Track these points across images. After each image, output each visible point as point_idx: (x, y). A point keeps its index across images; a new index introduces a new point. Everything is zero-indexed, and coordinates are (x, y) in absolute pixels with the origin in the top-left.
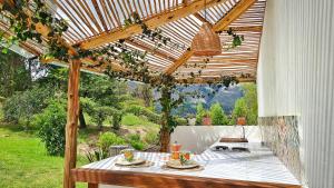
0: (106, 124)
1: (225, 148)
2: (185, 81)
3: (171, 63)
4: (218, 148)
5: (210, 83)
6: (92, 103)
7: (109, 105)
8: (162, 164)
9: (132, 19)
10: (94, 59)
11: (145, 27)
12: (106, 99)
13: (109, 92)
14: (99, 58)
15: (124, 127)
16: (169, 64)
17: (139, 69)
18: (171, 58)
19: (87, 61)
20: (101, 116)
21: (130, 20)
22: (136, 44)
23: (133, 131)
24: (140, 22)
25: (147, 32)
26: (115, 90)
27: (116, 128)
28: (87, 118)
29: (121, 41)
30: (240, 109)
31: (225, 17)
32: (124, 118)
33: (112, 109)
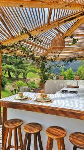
0: (20, 77)
1: (66, 91)
2: (52, 60)
3: (45, 52)
4: (63, 91)
5: (63, 61)
6: (14, 68)
7: (21, 68)
8: (35, 99)
9: (24, 31)
10: (8, 50)
11: (30, 35)
12: (20, 66)
13: (21, 63)
14: (11, 50)
15: (28, 78)
16: (44, 52)
17: (30, 54)
18: (45, 49)
19: (5, 51)
20: (18, 74)
21: (23, 32)
22: (27, 43)
23: (32, 80)
24: (28, 33)
25: (31, 37)
26: (23, 62)
27: (24, 78)
28: (12, 74)
29: (20, 42)
30: (80, 71)
31: (70, 30)
32: (28, 74)
33: (23, 70)
